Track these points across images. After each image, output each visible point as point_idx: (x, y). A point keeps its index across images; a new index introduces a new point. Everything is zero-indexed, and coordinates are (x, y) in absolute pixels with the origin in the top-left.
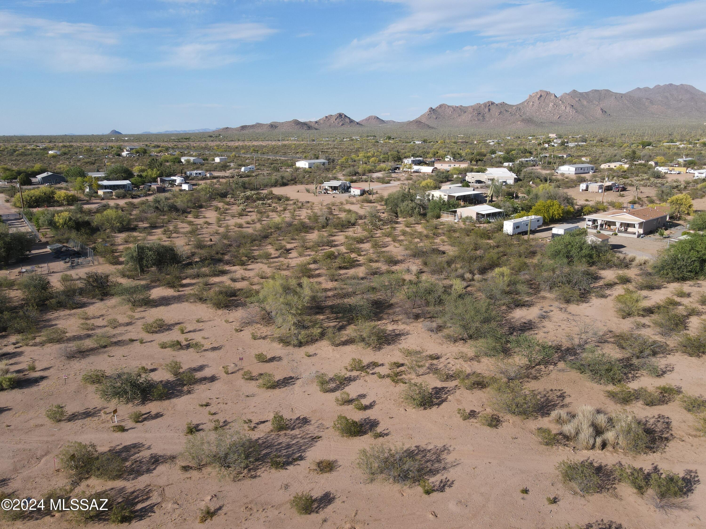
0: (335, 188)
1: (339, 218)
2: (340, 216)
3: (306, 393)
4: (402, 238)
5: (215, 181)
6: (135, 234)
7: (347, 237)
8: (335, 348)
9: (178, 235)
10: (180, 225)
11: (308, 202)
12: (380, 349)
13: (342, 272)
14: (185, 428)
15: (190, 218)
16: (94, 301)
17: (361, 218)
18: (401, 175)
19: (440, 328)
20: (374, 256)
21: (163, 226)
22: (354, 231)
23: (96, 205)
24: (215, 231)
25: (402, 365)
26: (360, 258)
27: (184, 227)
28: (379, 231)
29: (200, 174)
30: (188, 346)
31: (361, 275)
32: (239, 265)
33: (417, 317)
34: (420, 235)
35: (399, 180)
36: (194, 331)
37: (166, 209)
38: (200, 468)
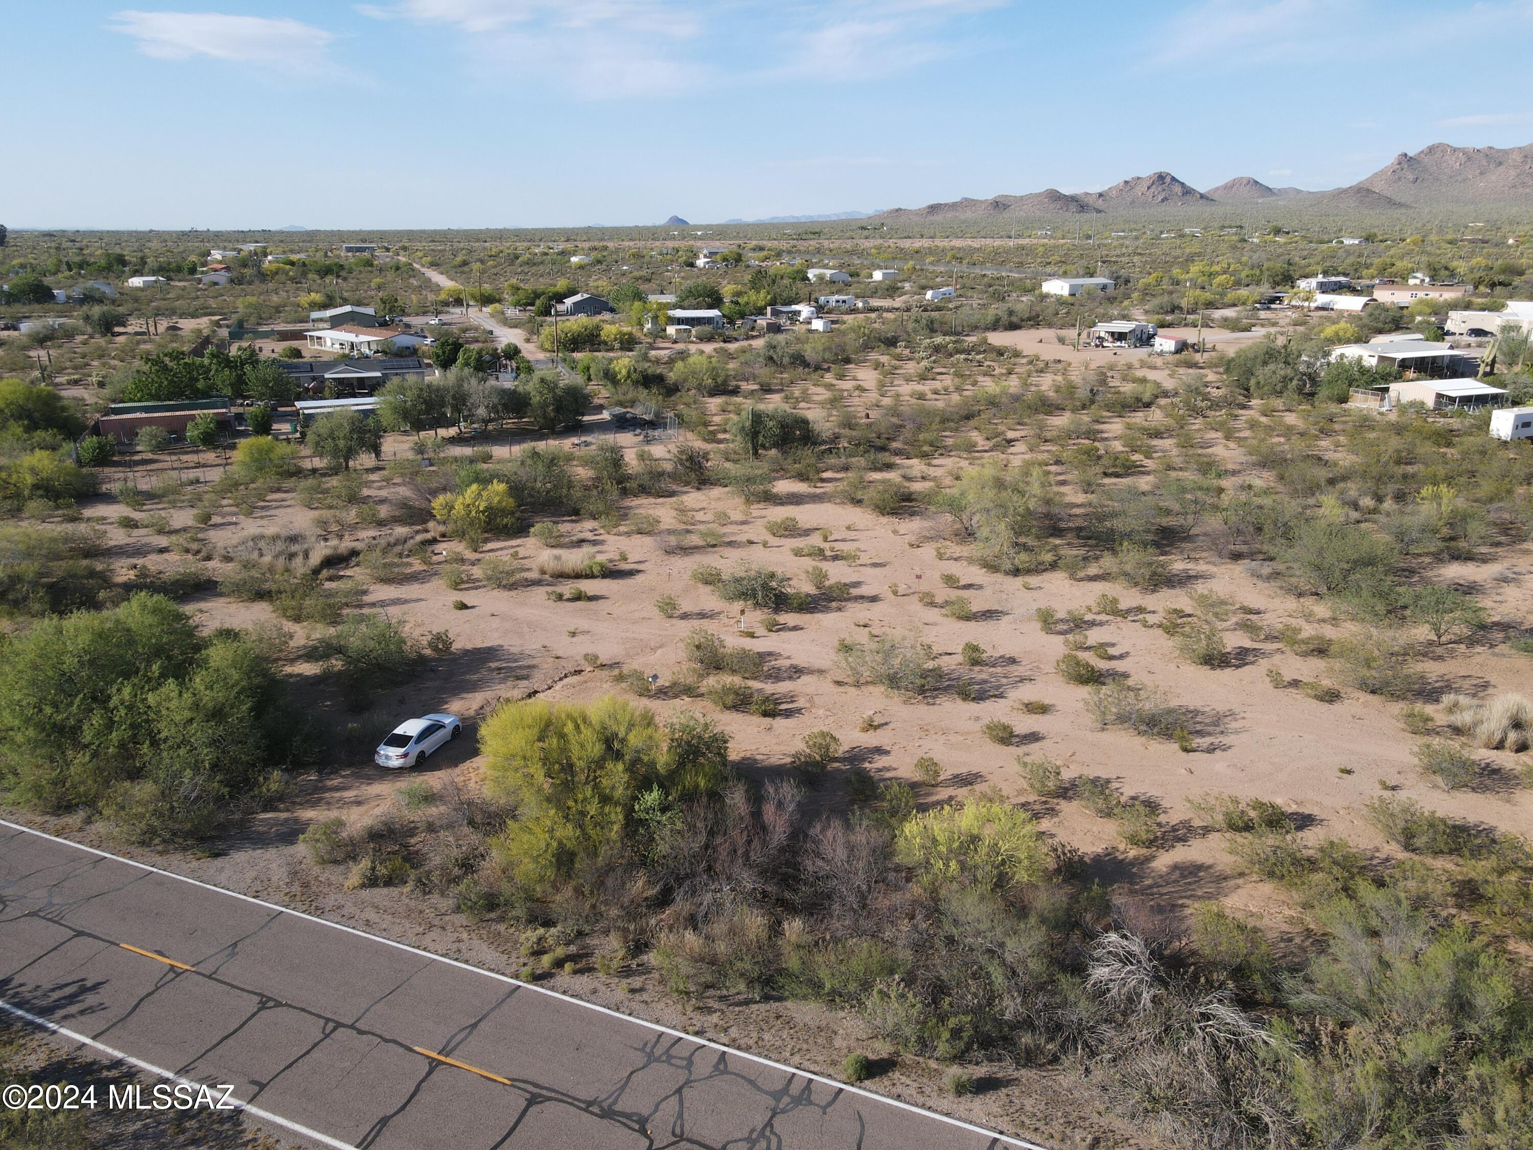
0: (1120, 336)
1: (1118, 393)
2: (1122, 389)
3: (1018, 632)
4: (1247, 433)
5: (873, 315)
6: (738, 399)
7: (1129, 427)
8: (1075, 583)
9: (809, 405)
10: (813, 390)
11: (1059, 361)
12: (1153, 591)
13: (1107, 481)
14: (836, 644)
15: (829, 378)
16: (685, 489)
17: (1165, 394)
18: (1281, 314)
19: (1276, 575)
20: (1178, 461)
21: (782, 390)
22: (1146, 416)
23: (666, 352)
24: (874, 402)
25: (1189, 615)
26: (1147, 462)
27: (820, 394)
28: (1200, 420)
29: (844, 302)
30: (835, 558)
31: (1146, 488)
32: (917, 457)
33: (1236, 557)
34: (1289, 431)
35: (1275, 324)
36: (844, 540)
37: (786, 360)
38: (857, 685)
